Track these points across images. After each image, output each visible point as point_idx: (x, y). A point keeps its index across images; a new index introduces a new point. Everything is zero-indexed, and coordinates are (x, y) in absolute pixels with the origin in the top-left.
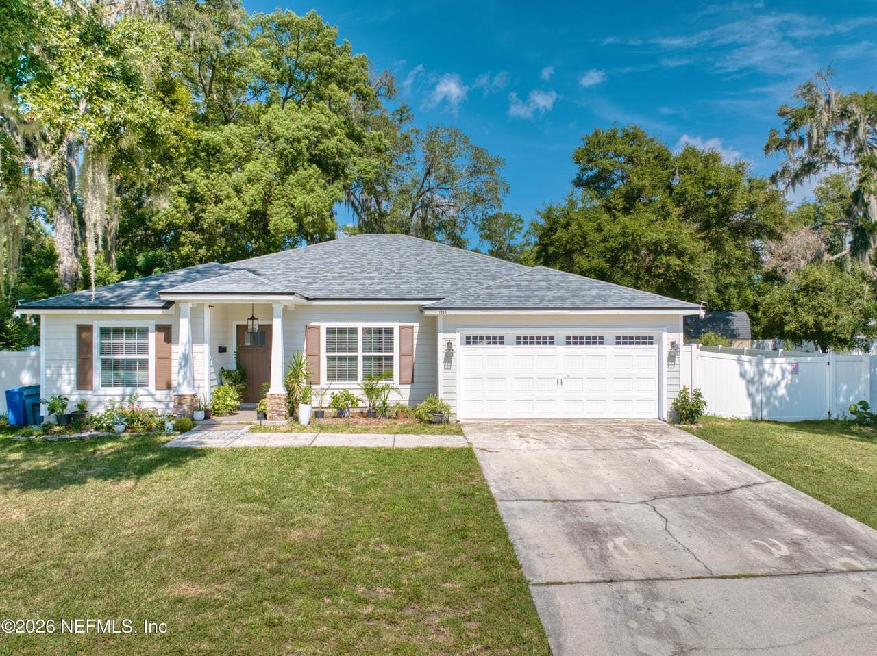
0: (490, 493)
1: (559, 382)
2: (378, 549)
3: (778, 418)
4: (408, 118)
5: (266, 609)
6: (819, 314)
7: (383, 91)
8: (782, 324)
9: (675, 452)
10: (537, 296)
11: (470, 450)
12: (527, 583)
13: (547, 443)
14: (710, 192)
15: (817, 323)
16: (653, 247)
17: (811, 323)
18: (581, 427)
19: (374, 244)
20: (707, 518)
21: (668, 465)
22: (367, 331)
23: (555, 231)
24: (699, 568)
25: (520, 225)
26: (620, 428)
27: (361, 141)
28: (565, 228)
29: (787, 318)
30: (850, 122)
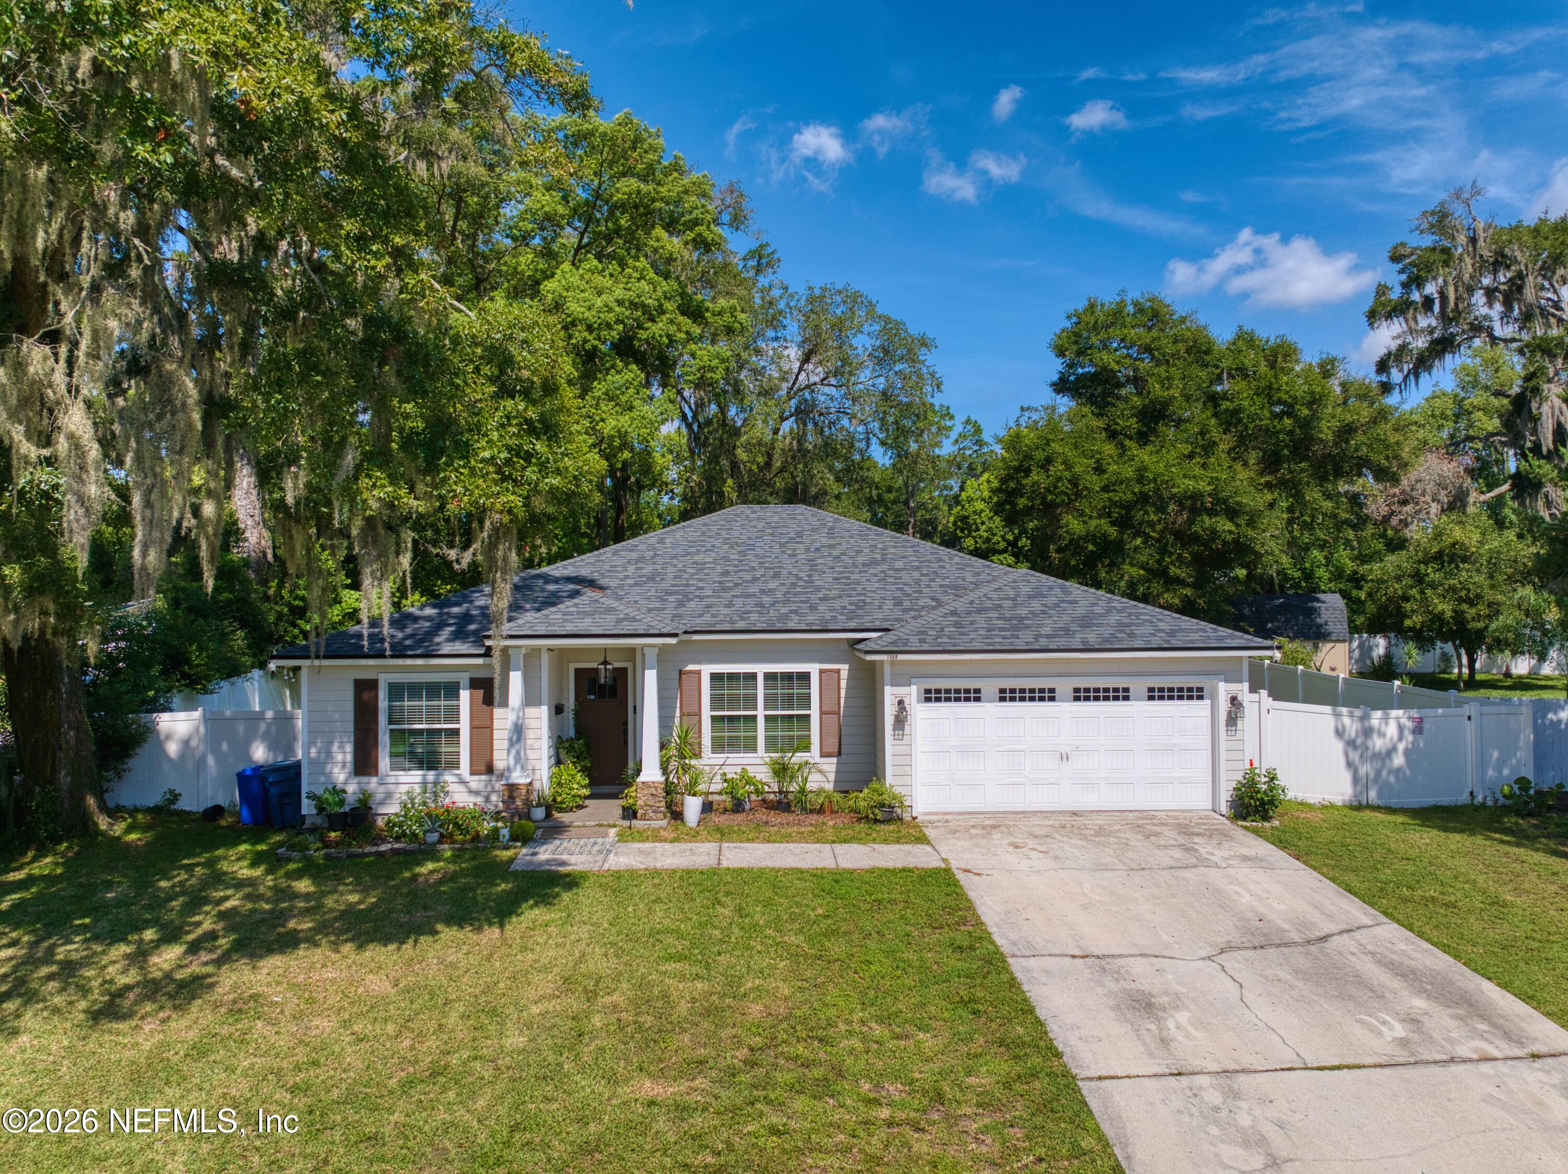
0: (993, 943)
1: (1064, 757)
2: (865, 1029)
3: (1394, 802)
4: (769, 264)
5: (761, 1115)
6: (1461, 600)
7: (726, 218)
8: (1401, 615)
9: (1244, 872)
10: (1028, 627)
11: (948, 871)
12: (1074, 1077)
13: (1056, 858)
14: (1277, 409)
15: (1458, 615)
16: (1189, 503)
17: (1448, 614)
18: (1101, 827)
19: (761, 525)
20: (1296, 983)
21: (1235, 897)
22: (770, 677)
23: (1028, 472)
24: (1289, 1058)
25: (949, 423)
26: (1158, 829)
27: (703, 317)
28: (1042, 467)
29: (1408, 606)
30: (1508, 275)
